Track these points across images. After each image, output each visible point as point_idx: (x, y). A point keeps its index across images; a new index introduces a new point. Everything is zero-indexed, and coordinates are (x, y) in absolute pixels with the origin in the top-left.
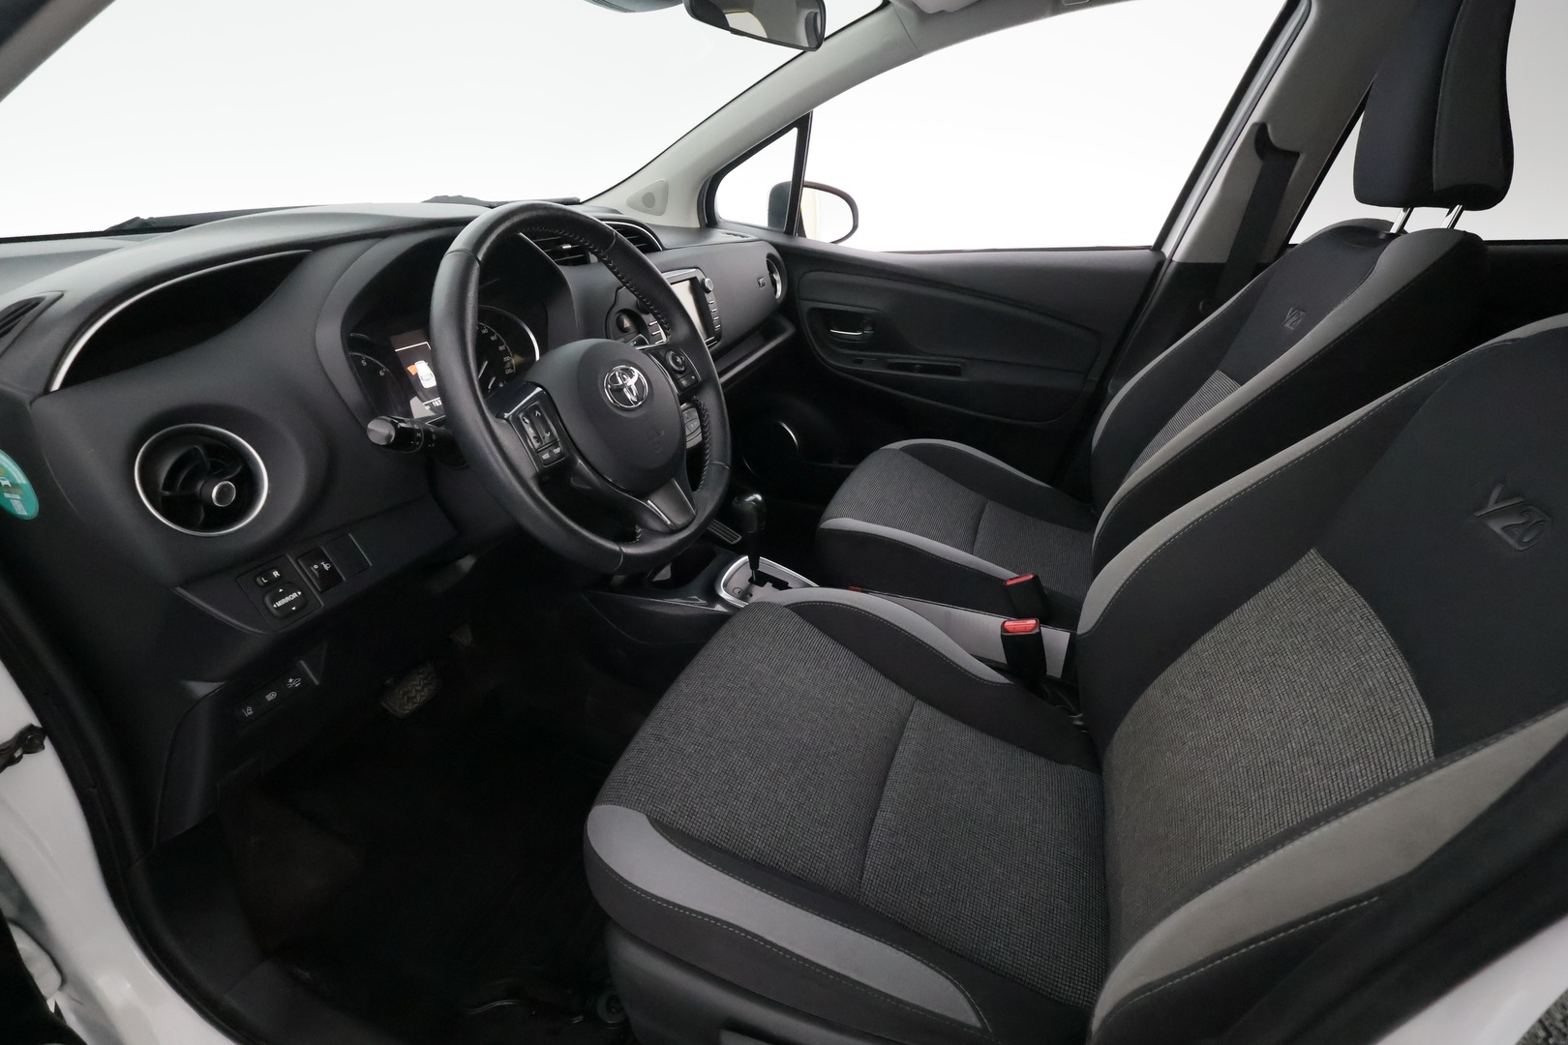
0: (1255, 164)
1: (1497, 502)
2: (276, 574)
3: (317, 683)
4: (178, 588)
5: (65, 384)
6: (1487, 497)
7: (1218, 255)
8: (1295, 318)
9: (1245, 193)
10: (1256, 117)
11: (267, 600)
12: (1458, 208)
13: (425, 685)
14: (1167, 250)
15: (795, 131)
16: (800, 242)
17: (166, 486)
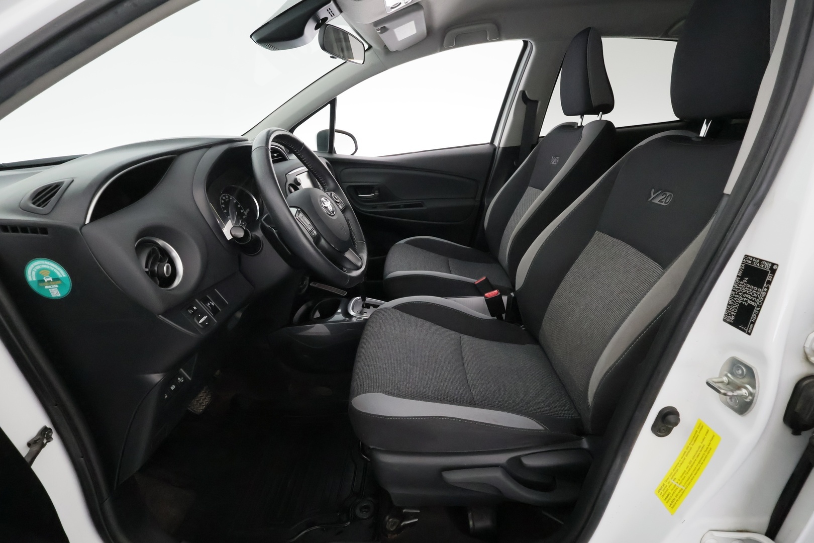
0: (523, 106)
1: (654, 194)
2: (195, 308)
3: (190, 379)
4: (160, 316)
5: (92, 220)
6: (650, 194)
7: (517, 143)
8: (555, 160)
9: (522, 118)
10: (521, 88)
11: (196, 320)
12: (601, 113)
13: (207, 395)
14: (496, 143)
15: (329, 105)
16: (335, 156)
17: (146, 267)
